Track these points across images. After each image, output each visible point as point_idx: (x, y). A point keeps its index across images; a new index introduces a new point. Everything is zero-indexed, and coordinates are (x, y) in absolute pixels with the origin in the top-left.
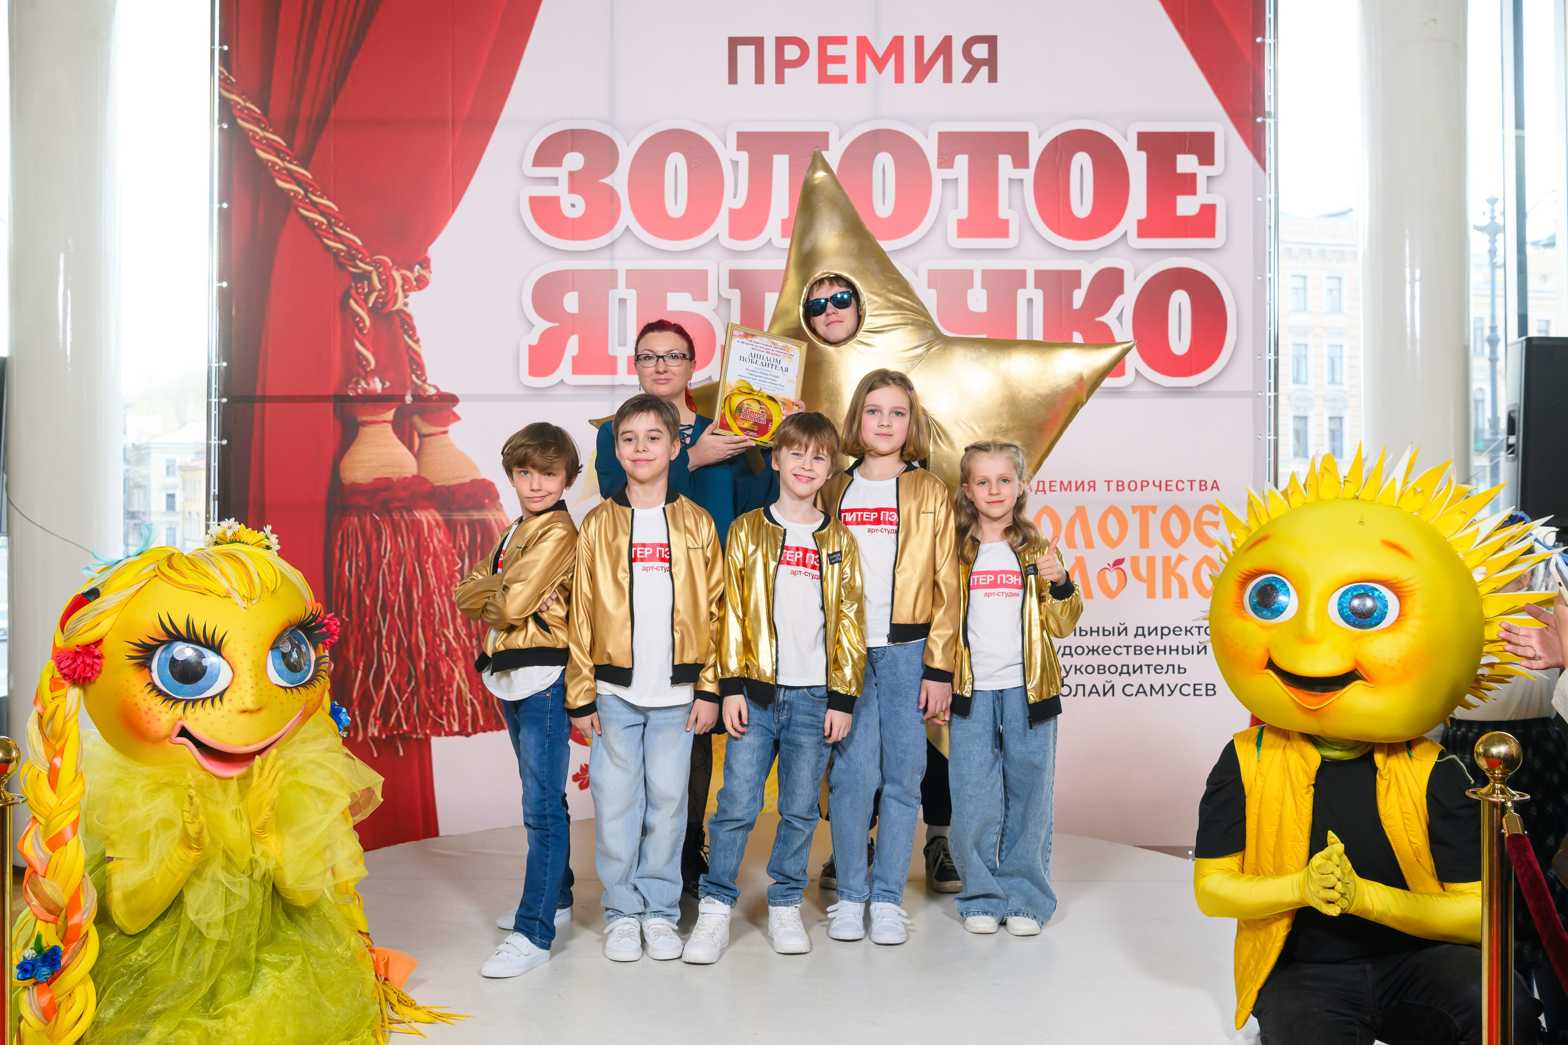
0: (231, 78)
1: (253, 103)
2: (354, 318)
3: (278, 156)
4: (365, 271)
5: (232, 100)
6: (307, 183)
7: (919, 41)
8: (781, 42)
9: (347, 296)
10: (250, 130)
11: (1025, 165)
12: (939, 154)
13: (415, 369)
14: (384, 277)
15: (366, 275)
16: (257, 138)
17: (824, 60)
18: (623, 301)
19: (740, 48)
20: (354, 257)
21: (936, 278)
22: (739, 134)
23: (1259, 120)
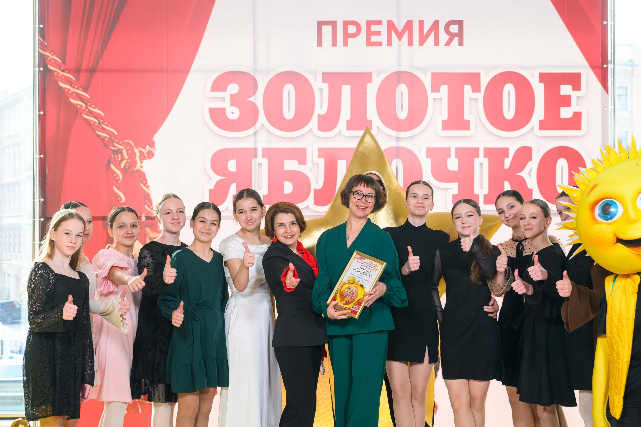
0: (45, 43)
1: (57, 57)
2: (113, 174)
3: (71, 86)
4: (119, 149)
5: (45, 55)
6: (87, 101)
7: (421, 23)
8: (346, 24)
9: (109, 162)
10: (55, 71)
11: (479, 91)
12: (432, 85)
13: (147, 202)
14: (129, 152)
15: (119, 151)
16: (59, 76)
17: (370, 33)
18: (260, 165)
19: (324, 27)
20: (113, 141)
21: (430, 152)
22: (323, 74)
23: (605, 66)
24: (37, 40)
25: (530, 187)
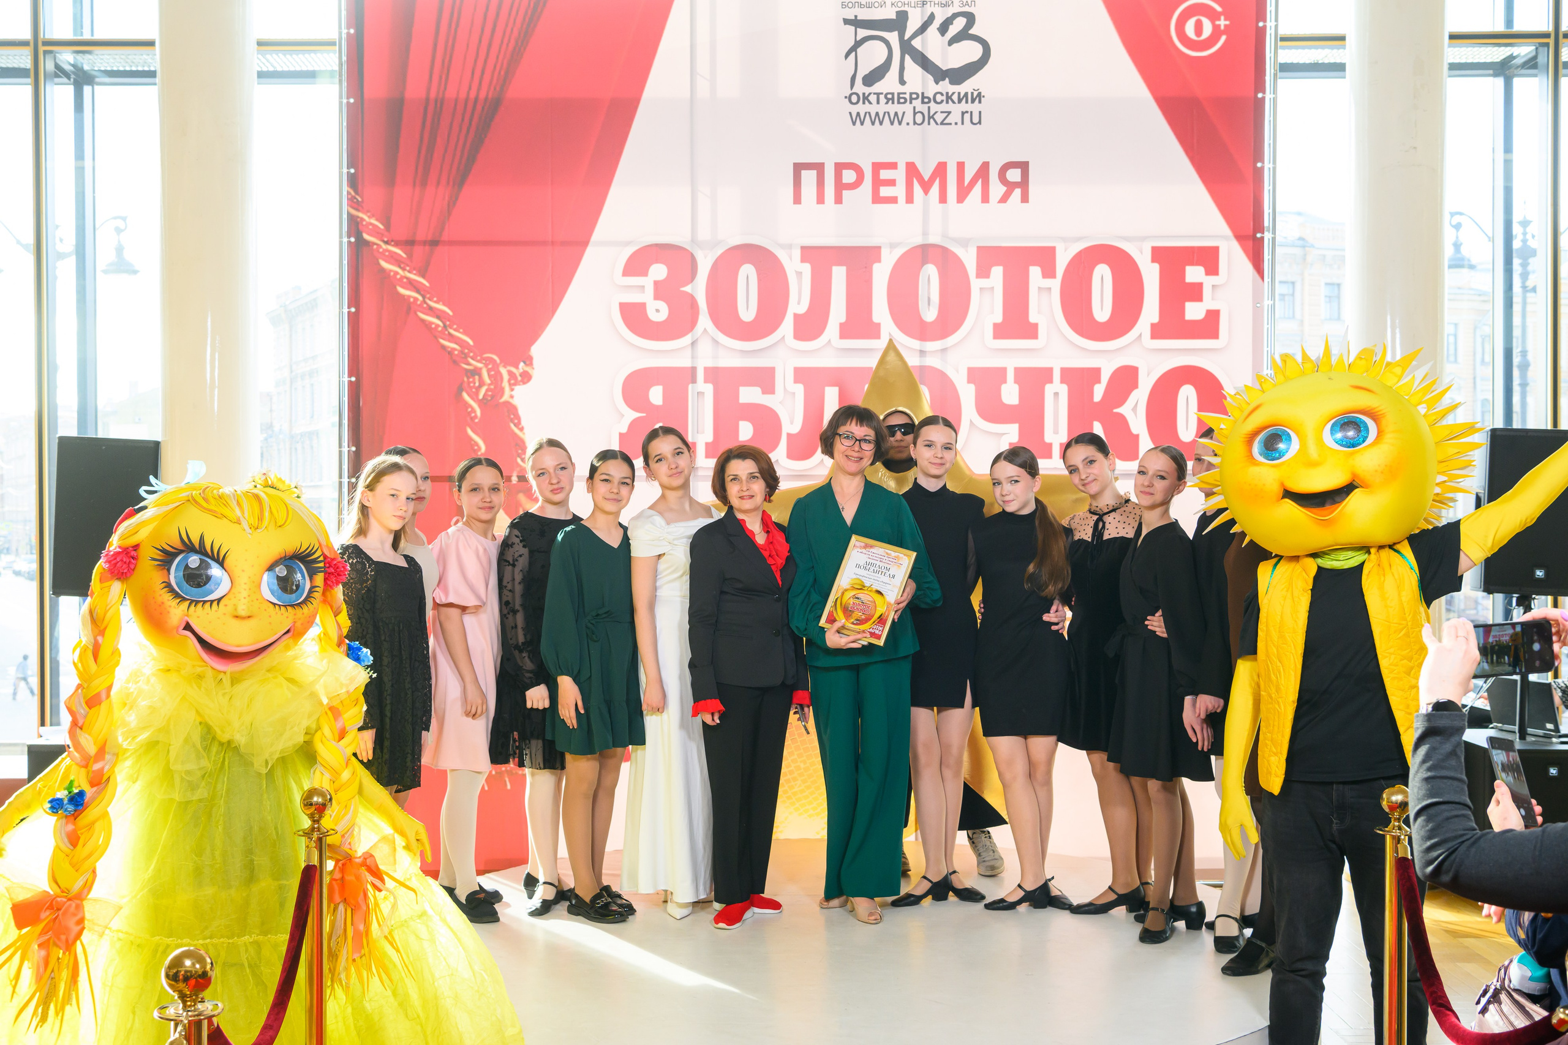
0: (357, 197)
1: (377, 220)
2: (467, 408)
3: (399, 266)
4: (476, 368)
5: (358, 217)
6: (424, 290)
7: (961, 166)
8: (840, 167)
9: (460, 389)
10: (374, 244)
11: (1053, 276)
12: (977, 266)
14: (493, 373)
15: (477, 372)
16: (381, 250)
17: (877, 183)
18: (701, 394)
19: (804, 173)
20: (467, 356)
21: (975, 375)
22: (803, 248)
23: (1259, 235)
24: (345, 193)
25: (1134, 431)
